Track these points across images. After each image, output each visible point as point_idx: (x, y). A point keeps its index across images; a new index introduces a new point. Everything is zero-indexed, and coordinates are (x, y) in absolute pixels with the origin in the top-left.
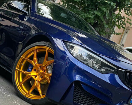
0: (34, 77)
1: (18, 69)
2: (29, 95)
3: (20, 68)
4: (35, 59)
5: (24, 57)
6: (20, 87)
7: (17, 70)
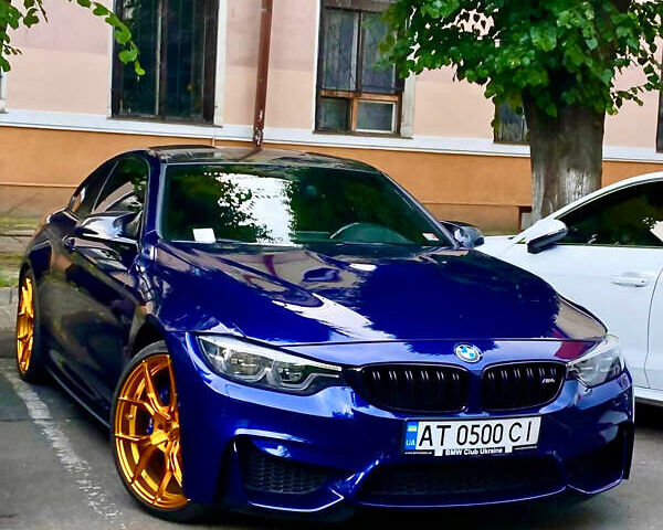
0: (161, 447)
1: (121, 435)
2: (163, 498)
3: (126, 431)
4: (152, 395)
5: (126, 398)
6: (136, 482)
7: (120, 438)
